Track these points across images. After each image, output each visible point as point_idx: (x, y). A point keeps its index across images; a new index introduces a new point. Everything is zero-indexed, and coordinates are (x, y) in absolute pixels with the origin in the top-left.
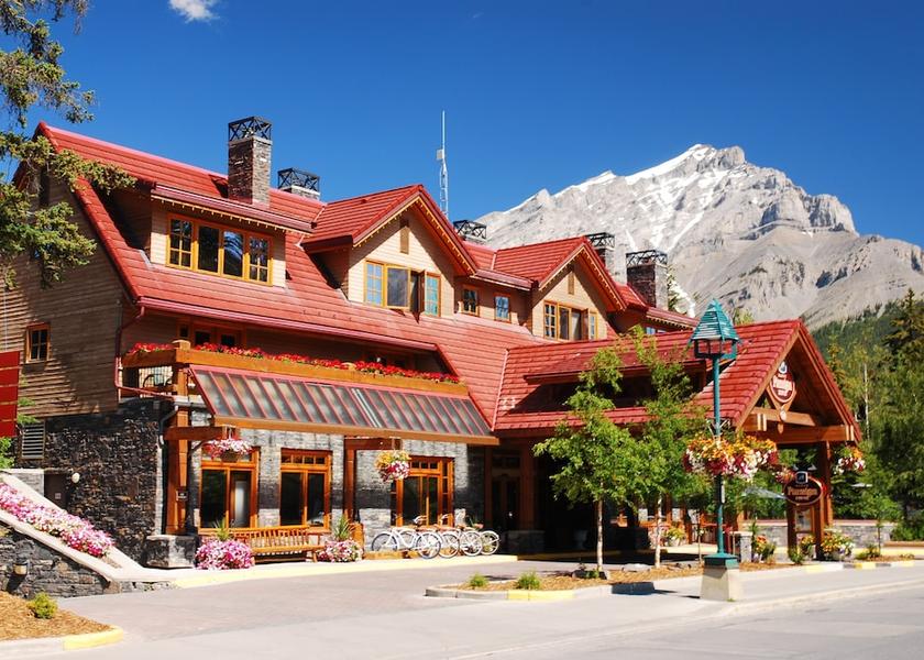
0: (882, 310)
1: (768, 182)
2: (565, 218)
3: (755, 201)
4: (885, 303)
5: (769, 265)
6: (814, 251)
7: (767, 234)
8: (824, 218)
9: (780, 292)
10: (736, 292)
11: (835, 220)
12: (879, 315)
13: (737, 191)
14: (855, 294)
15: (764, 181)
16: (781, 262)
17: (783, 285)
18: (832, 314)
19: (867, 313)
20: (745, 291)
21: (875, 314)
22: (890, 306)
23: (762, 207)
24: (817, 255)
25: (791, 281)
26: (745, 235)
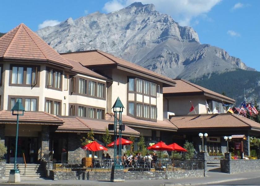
0: (210, 76)
1: (165, 19)
2: (79, 30)
3: (159, 27)
4: (211, 72)
5: (164, 54)
6: (183, 49)
7: (164, 41)
8: (187, 36)
9: (169, 66)
10: (151, 65)
11: (192, 37)
12: (209, 77)
13: (152, 22)
14: (199, 68)
15: (163, 19)
16: (169, 54)
17: (170, 64)
18: (190, 76)
19: (204, 76)
20: (154, 65)
21: (207, 77)
22: (213, 74)
23: (162, 30)
24: (184, 51)
25: (174, 62)
26: (155, 41)
